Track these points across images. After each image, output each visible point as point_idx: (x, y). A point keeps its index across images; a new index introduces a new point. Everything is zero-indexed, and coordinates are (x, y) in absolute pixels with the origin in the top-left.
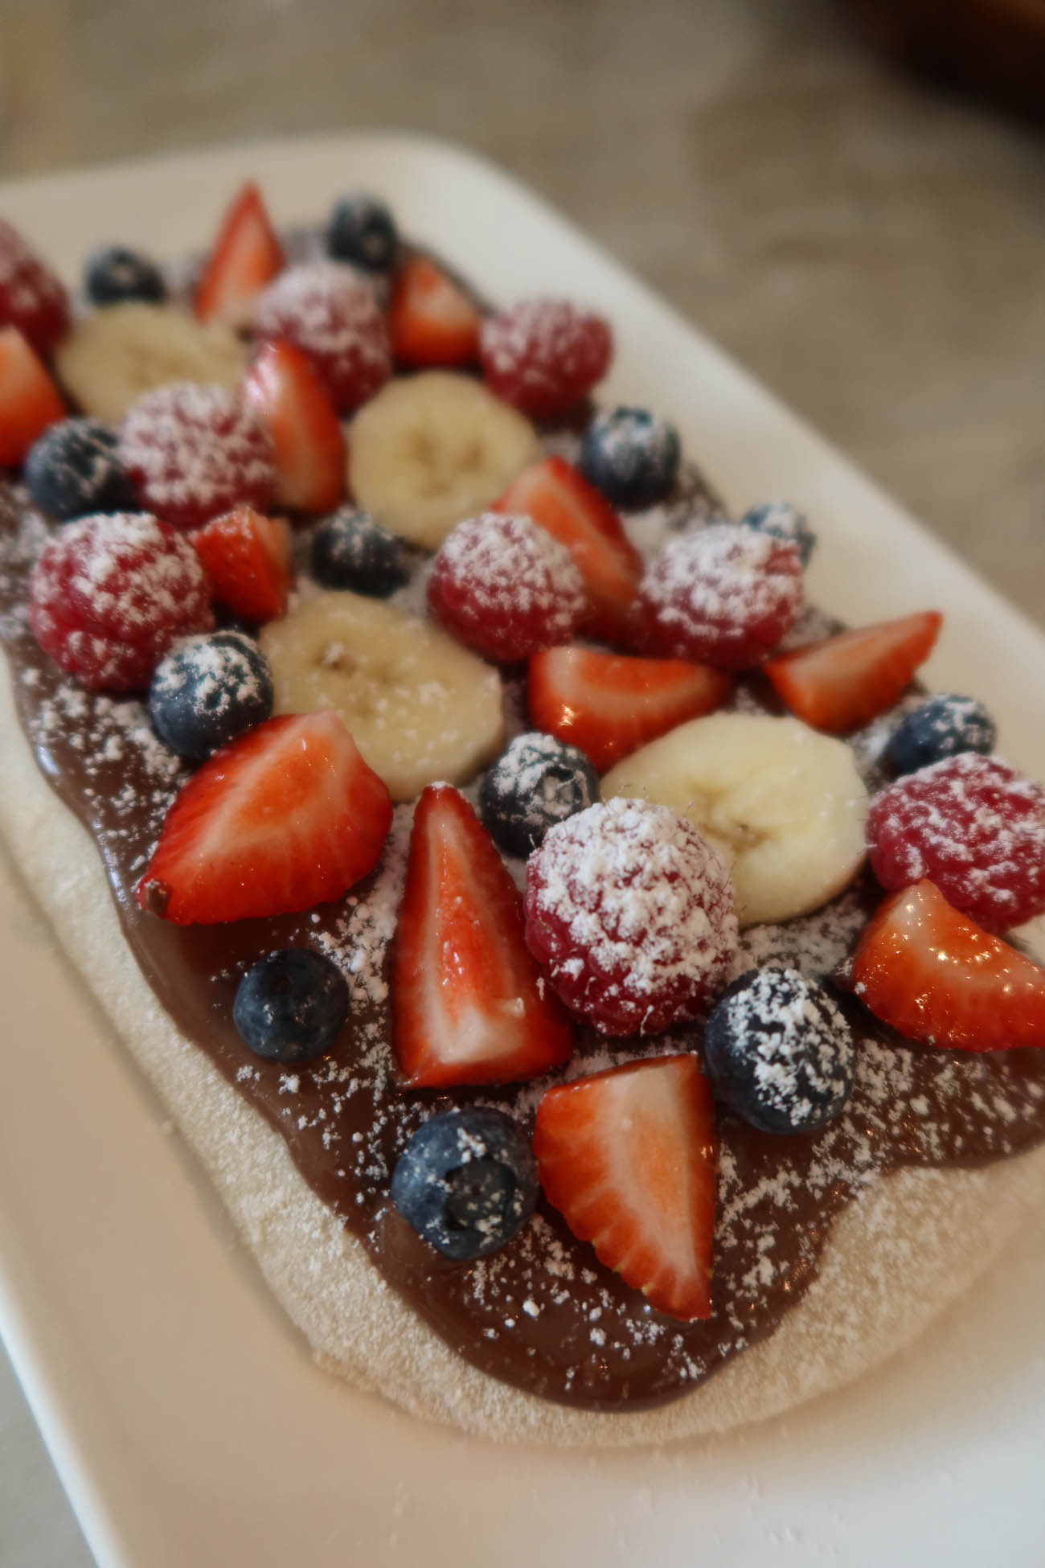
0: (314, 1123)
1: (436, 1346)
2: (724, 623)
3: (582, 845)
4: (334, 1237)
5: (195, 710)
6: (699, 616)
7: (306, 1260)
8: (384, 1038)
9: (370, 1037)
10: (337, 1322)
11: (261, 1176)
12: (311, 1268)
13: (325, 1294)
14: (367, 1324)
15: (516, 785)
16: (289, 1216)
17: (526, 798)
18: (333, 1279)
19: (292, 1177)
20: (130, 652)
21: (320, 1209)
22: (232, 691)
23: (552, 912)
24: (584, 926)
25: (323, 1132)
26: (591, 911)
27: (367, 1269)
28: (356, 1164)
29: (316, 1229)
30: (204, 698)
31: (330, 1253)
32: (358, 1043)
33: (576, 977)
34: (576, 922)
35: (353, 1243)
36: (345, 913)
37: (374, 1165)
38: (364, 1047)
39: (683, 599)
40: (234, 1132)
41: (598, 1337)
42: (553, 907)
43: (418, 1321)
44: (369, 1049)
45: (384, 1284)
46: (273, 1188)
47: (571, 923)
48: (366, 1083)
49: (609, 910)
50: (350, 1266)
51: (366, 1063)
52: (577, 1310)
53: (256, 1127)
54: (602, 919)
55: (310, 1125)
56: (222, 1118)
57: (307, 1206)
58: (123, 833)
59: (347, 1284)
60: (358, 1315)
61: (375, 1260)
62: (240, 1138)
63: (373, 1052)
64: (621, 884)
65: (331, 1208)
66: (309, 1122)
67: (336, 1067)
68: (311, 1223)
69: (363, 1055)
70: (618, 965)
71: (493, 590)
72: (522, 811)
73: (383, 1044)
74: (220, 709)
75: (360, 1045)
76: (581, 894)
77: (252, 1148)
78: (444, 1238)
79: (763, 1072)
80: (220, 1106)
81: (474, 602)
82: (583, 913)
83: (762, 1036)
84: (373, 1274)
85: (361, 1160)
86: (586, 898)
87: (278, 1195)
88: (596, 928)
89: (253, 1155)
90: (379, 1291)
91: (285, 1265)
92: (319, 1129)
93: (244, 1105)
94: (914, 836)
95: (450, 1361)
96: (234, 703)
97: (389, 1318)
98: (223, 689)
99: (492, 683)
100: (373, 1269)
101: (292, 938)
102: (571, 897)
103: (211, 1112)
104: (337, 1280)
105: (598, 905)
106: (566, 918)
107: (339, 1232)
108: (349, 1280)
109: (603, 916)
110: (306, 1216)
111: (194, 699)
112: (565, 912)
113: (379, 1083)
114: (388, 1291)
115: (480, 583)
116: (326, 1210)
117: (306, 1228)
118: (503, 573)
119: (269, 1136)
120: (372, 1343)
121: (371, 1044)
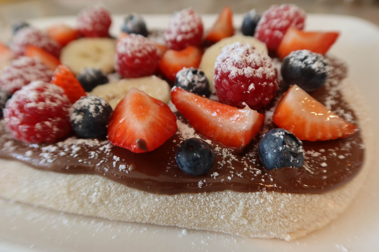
0: (232, 175)
1: (314, 197)
2: (193, 31)
3: (229, 58)
4: (266, 197)
5: (94, 116)
6: (186, 33)
7: (265, 211)
8: (222, 148)
9: (219, 151)
10: (288, 218)
11: (231, 205)
12: (269, 211)
13: (279, 214)
14: (296, 209)
15: (188, 80)
16: (250, 205)
17: (193, 81)
18: (277, 208)
19: (240, 195)
20: (59, 119)
21: (256, 195)
22: (100, 104)
23: (237, 76)
24: (248, 71)
25: (237, 175)
26: (246, 67)
27: (282, 196)
28: (253, 174)
29: (260, 200)
30: (94, 111)
31: (270, 201)
32: (218, 155)
33: (254, 89)
34: (245, 72)
35: (272, 193)
36: (179, 136)
37: (256, 171)
38: (220, 154)
39: (180, 32)
40: (211, 204)
41: (342, 157)
42: (237, 74)
43: (305, 195)
44: (222, 153)
45: (290, 195)
46: (238, 204)
47: (244, 74)
48: (231, 160)
49: (251, 61)
50: (278, 199)
51: (225, 156)
52: (331, 157)
53: (216, 196)
54: (250, 66)
55: (232, 177)
56: (205, 204)
57: (252, 197)
58: (102, 161)
59: (282, 204)
60: (292, 209)
61: (282, 191)
62: (214, 203)
63: (224, 152)
64: (247, 55)
65: (259, 191)
66: (231, 176)
67: (220, 162)
68: (257, 200)
69: (222, 156)
70: (263, 74)
71: (140, 51)
72: (195, 85)
73: (224, 149)
74: (101, 111)
75: (219, 155)
76: (241, 64)
77: (221, 202)
78: (297, 161)
79: (315, 66)
80: (201, 202)
81: (138, 58)
82: (245, 69)
83: (306, 61)
84: (285, 195)
85: (253, 173)
86: (243, 64)
87: (241, 203)
88: (252, 69)
89: (223, 203)
90: (290, 197)
91: (261, 219)
92: (235, 175)
93: (207, 194)
94: (274, 29)
95: (321, 198)
96: (103, 107)
97: (299, 202)
98: (97, 105)
99: (154, 78)
100: (284, 194)
101: (173, 150)
102: (239, 68)
103: (200, 206)
104: (278, 207)
105: (247, 64)
106: (242, 74)
107: (267, 194)
108: (281, 203)
109: (250, 65)
110: (254, 200)
111: (91, 114)
112: (241, 72)
113: (233, 157)
114: (292, 195)
115: (136, 52)
116: (258, 193)
117: (257, 202)
118: (139, 45)
119: (222, 194)
120: (302, 213)
121: (221, 151)
